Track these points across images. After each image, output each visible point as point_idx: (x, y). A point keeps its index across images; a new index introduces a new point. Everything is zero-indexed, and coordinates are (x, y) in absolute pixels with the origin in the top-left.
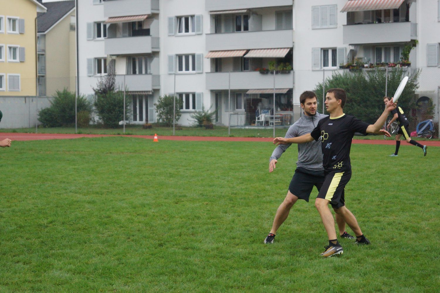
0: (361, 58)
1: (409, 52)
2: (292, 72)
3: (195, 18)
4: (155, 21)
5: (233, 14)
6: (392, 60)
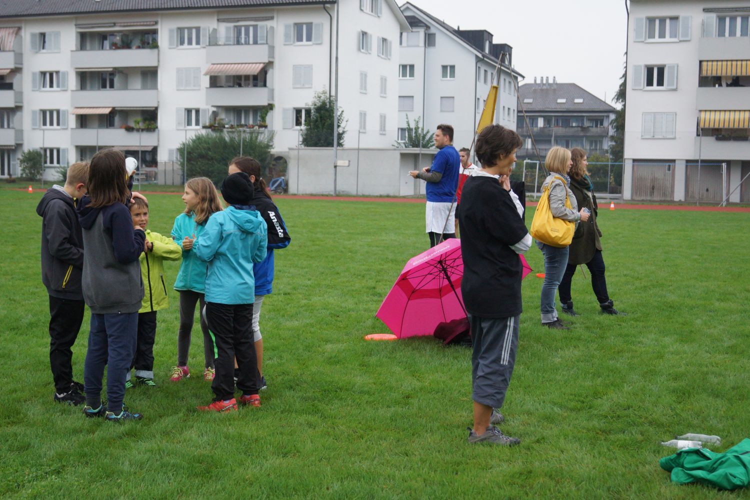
0: (222, 119)
1: (266, 114)
2: (157, 130)
3: (61, 75)
4: (18, 76)
5: (99, 72)
6: (251, 122)
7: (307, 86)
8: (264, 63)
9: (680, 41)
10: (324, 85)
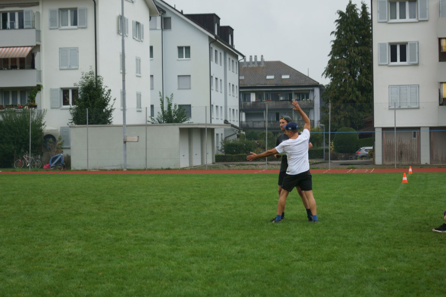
1: (35, 95)
6: (19, 103)
7: (73, 67)
8: (32, 46)
9: (420, 21)
10: (91, 66)
